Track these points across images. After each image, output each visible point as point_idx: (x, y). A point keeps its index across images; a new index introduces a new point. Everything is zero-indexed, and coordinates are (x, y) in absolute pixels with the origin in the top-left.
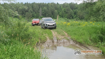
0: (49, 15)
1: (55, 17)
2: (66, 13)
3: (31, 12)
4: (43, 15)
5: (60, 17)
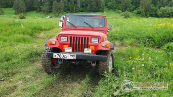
1: (101, 9)
2: (118, 3)
3: (65, 2)
4: (83, 6)
5: (109, 10)
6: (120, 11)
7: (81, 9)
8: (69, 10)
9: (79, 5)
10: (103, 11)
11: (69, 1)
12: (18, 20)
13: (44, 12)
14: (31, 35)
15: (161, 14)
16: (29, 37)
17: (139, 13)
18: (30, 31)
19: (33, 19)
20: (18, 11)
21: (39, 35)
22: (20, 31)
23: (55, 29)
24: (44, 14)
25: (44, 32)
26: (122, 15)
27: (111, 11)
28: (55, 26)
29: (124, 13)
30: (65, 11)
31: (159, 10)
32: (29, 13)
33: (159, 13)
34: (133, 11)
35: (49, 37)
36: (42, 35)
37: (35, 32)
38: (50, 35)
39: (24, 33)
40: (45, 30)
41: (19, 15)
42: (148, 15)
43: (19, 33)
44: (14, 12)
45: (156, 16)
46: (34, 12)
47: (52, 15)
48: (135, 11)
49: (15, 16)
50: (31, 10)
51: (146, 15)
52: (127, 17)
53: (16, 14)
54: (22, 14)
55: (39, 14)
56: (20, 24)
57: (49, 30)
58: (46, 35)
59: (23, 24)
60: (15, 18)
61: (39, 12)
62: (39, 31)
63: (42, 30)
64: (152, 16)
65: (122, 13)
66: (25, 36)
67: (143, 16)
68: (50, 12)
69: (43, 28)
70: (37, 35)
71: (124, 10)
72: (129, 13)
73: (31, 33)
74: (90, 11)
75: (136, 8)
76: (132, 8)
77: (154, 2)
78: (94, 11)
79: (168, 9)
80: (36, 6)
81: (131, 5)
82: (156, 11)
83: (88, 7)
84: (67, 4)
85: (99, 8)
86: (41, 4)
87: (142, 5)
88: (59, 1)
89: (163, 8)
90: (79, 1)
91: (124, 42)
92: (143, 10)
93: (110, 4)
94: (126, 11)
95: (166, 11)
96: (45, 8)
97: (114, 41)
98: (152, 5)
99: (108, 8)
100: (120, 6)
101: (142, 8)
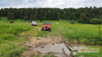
7: (46, 18)
8: (39, 19)
9: (45, 16)
10: (59, 20)
11: (40, 14)
12: (8, 24)
13: (25, 19)
14: (15, 34)
16: (13, 35)
17: (80, 21)
18: (15, 31)
19: (18, 23)
21: (21, 34)
22: (8, 31)
23: (31, 30)
24: (25, 21)
25: (24, 32)
26: (70, 22)
27: (63, 20)
28: (32, 28)
29: (71, 21)
32: (16, 20)
33: (91, 21)
34: (76, 20)
35: (27, 36)
36: (23, 34)
37: (18, 32)
38: (28, 34)
39: (10, 33)
40: (25, 31)
41: (10, 21)
42: (85, 23)
43: (7, 33)
44: (7, 19)
45: (89, 23)
46: (19, 19)
47: (30, 21)
48: (77, 20)
49: (7, 21)
50: (17, 18)
51: (84, 23)
52: (73, 23)
53: (8, 20)
54: (11, 20)
55: (22, 21)
56: (8, 27)
58: (26, 34)
59: (11, 26)
60: (7, 22)
61: (22, 19)
62: (21, 31)
63: (23, 31)
64: (87, 23)
65: (70, 21)
66: (11, 35)
67: (82, 23)
68: (28, 19)
69: (24, 29)
70: (19, 34)
72: (74, 21)
73: (15, 32)
74: (51, 20)
75: (78, 18)
76: (75, 19)
77: (88, 16)
78: (54, 20)
79: (95, 19)
80: (20, 16)
81: (75, 17)
82: (89, 20)
83: (50, 18)
84: (38, 16)
85: (57, 18)
86: (24, 15)
87: (81, 17)
88: (34, 14)
89: (93, 19)
90: (45, 14)
91: (80, 41)
92: (82, 20)
93: (63, 16)
94: (72, 20)
95: (94, 21)
96: (25, 17)
97: (72, 40)
98: (87, 17)
99: (62, 18)
100: (69, 17)
101: (81, 18)
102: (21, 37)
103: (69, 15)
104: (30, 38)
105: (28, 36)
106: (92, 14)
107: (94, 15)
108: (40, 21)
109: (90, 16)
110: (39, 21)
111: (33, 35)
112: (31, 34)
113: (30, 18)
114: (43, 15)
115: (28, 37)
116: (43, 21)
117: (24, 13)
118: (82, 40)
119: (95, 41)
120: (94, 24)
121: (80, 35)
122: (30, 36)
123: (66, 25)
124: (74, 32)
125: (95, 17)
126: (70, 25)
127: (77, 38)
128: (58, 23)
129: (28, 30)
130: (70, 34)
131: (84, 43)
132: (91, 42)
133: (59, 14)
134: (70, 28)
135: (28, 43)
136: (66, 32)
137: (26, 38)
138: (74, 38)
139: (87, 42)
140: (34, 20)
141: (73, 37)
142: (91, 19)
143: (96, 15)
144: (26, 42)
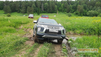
0: (50, 9)
1: (55, 11)
2: (65, 8)
3: (34, 7)
4: (45, 10)
5: (60, 12)
6: (66, 13)
7: (44, 11)
8: (36, 12)
9: (43, 9)
10: (56, 13)
11: (37, 6)
12: (6, 18)
13: (22, 12)
14: (15, 27)
15: (89, 15)
16: (13, 28)
17: (77, 14)
18: (14, 24)
19: (15, 17)
20: (6, 12)
21: (20, 27)
23: (30, 23)
24: (22, 14)
25: (23, 25)
26: (67, 15)
27: (61, 13)
28: (30, 21)
30: (34, 12)
31: (88, 12)
32: (13, 13)
33: (88, 14)
35: (26, 28)
36: (22, 27)
37: (17, 25)
39: (10, 26)
40: (24, 24)
41: (7, 14)
42: (82, 15)
43: (7, 26)
44: (4, 12)
45: (86, 15)
46: (16, 12)
48: (75, 13)
50: (14, 12)
52: (70, 16)
54: (9, 14)
55: (19, 14)
56: (7, 20)
57: (26, 23)
58: (25, 27)
59: (9, 20)
61: (19, 12)
62: (20, 24)
63: (22, 24)
64: (84, 15)
66: (11, 28)
67: (79, 16)
68: (25, 13)
69: (23, 22)
70: (19, 27)
71: (68, 12)
72: (71, 14)
73: (15, 26)
74: (49, 12)
75: (75, 11)
76: (72, 11)
77: (85, 8)
78: (51, 13)
79: (92, 12)
80: (17, 9)
81: (72, 9)
82: (86, 13)
83: (48, 11)
84: (35, 9)
85: (54, 11)
86: (21, 8)
87: (78, 9)
88: (31, 6)
89: (89, 11)
90: (42, 7)
91: (76, 32)
92: (79, 12)
93: (60, 8)
94: (70, 13)
95: (91, 13)
96: (22, 10)
97: (69, 31)
98: (84, 10)
99: (59, 11)
100: (66, 9)
101: (79, 11)
102: (20, 30)
103: (66, 8)
104: (29, 30)
105: (28, 28)
106: (89, 6)
107: (91, 7)
108: (38, 14)
109: (87, 8)
110: (36, 14)
111: (31, 27)
112: (30, 26)
113: (27, 11)
114: (41, 8)
115: (28, 30)
116: (40, 14)
117: (20, 6)
118: (78, 31)
119: (89, 31)
120: (91, 16)
121: (76, 27)
122: (30, 29)
123: (64, 17)
124: (70, 24)
125: (92, 9)
126: (67, 18)
127: (74, 30)
128: (55, 16)
129: (27, 23)
130: (67, 26)
131: (80, 34)
132: (86, 32)
133: (56, 6)
134: (67, 21)
135: (28, 35)
136: (63, 24)
137: (25, 30)
138: (70, 30)
139: (82, 33)
140: (31, 13)
141: (70, 28)
142: (88, 11)
143: (93, 7)
144: (26, 34)
